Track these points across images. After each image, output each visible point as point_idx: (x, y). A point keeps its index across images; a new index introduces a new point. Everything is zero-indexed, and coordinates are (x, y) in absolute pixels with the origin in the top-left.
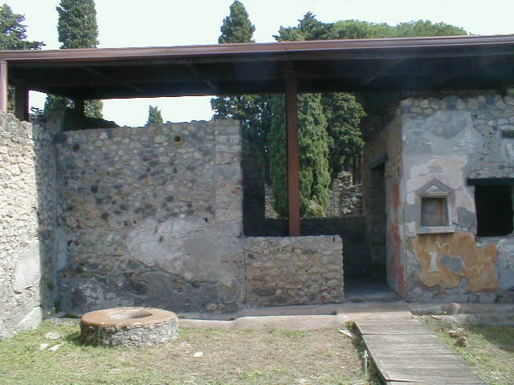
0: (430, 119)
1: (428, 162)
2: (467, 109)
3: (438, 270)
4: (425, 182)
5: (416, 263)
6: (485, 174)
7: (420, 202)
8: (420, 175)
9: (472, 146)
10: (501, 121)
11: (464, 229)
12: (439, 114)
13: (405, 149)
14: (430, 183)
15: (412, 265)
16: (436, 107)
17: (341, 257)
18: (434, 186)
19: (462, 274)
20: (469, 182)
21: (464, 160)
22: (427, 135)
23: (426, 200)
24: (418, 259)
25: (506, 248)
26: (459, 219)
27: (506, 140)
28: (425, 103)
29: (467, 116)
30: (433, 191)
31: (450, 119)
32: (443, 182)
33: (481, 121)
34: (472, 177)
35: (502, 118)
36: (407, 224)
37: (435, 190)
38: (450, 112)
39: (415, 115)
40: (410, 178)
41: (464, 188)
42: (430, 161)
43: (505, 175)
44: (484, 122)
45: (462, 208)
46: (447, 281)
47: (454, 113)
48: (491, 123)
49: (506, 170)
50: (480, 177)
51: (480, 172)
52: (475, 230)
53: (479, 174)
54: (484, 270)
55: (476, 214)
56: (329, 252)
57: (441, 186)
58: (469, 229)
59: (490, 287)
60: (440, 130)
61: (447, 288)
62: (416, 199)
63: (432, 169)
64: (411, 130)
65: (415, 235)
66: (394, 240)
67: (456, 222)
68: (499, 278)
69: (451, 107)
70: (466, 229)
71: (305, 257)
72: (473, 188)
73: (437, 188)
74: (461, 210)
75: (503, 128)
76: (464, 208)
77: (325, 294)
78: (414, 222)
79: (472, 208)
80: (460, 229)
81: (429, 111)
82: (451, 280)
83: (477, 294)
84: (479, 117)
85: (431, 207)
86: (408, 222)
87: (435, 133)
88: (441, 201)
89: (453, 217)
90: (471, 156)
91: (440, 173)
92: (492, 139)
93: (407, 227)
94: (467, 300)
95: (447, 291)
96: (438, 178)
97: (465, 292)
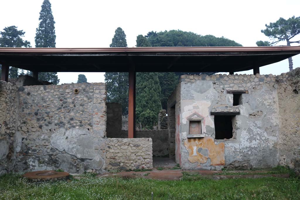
0: (194, 84)
1: (192, 104)
2: (211, 80)
3: (197, 155)
4: (191, 114)
5: (187, 151)
6: (219, 110)
7: (189, 122)
8: (189, 110)
9: (213, 97)
10: (226, 86)
11: (209, 136)
12: (198, 81)
13: (182, 98)
14: (193, 114)
15: (185, 152)
16: (197, 79)
17: (152, 148)
18: (195, 115)
19: (208, 157)
20: (212, 114)
21: (209, 103)
22: (192, 92)
23: (192, 122)
24: (188, 150)
25: (228, 145)
26: (207, 131)
27: (228, 95)
28: (192, 77)
29: (211, 83)
30: (195, 118)
31: (203, 85)
32: (200, 114)
33: (217, 86)
34: (213, 111)
35: (227, 84)
36: (182, 133)
37: (196, 117)
38: (203, 81)
39: (187, 82)
40: (184, 112)
41: (209, 116)
42: (194, 104)
43: (228, 111)
44: (219, 86)
45: (208, 126)
46: (201, 160)
47: (205, 81)
48: (222, 87)
49: (229, 108)
50: (217, 111)
51: (217, 109)
52: (214, 136)
53: (216, 110)
55: (214, 128)
56: (146, 146)
57: (199, 116)
58: (211, 135)
59: (221, 163)
60: (198, 89)
61: (201, 163)
62: (186, 121)
63: (195, 107)
64: (185, 89)
65: (186, 138)
66: (178, 141)
67: (205, 133)
68: (225, 159)
69: (204, 79)
70: (210, 136)
71: (135, 148)
72: (213, 117)
74: (208, 127)
75: (227, 89)
76: (209, 126)
77: (144, 166)
78: (186, 132)
79: (213, 126)
80: (207, 135)
81: (193, 81)
82: (203, 159)
83: (215, 166)
84: (216, 83)
85: (194, 126)
86: (183, 132)
87: (196, 91)
88: (199, 122)
89: (204, 130)
90: (212, 102)
91: (198, 109)
92: (222, 94)
93: (183, 134)
94: (211, 169)
95: (201, 165)
96: (197, 112)
97: (209, 165)
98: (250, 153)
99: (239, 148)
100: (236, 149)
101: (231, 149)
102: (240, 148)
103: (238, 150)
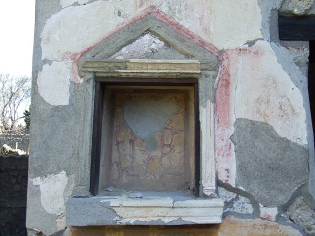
11: (264, 211)
14: (134, 22)
18: (147, 37)
26: (241, 168)
32: (186, 24)
45: (253, 123)
58: (284, 208)
62: (73, 83)
67: (232, 183)
70: (273, 212)
73: (158, 44)
80: (250, 209)
96: (164, 9)
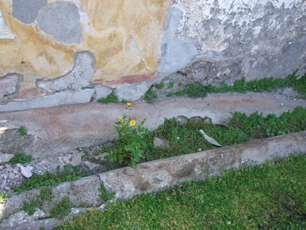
3: (12, 36)
19: (81, 47)
54: (136, 37)
59: (143, 72)
68: (164, 54)
94: (92, 99)
95: (42, 85)
97: (86, 84)
98: (257, 30)
99: (232, 6)
100: (218, 11)
101: (200, 8)
102: (235, 9)
103: (223, 18)
